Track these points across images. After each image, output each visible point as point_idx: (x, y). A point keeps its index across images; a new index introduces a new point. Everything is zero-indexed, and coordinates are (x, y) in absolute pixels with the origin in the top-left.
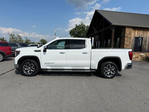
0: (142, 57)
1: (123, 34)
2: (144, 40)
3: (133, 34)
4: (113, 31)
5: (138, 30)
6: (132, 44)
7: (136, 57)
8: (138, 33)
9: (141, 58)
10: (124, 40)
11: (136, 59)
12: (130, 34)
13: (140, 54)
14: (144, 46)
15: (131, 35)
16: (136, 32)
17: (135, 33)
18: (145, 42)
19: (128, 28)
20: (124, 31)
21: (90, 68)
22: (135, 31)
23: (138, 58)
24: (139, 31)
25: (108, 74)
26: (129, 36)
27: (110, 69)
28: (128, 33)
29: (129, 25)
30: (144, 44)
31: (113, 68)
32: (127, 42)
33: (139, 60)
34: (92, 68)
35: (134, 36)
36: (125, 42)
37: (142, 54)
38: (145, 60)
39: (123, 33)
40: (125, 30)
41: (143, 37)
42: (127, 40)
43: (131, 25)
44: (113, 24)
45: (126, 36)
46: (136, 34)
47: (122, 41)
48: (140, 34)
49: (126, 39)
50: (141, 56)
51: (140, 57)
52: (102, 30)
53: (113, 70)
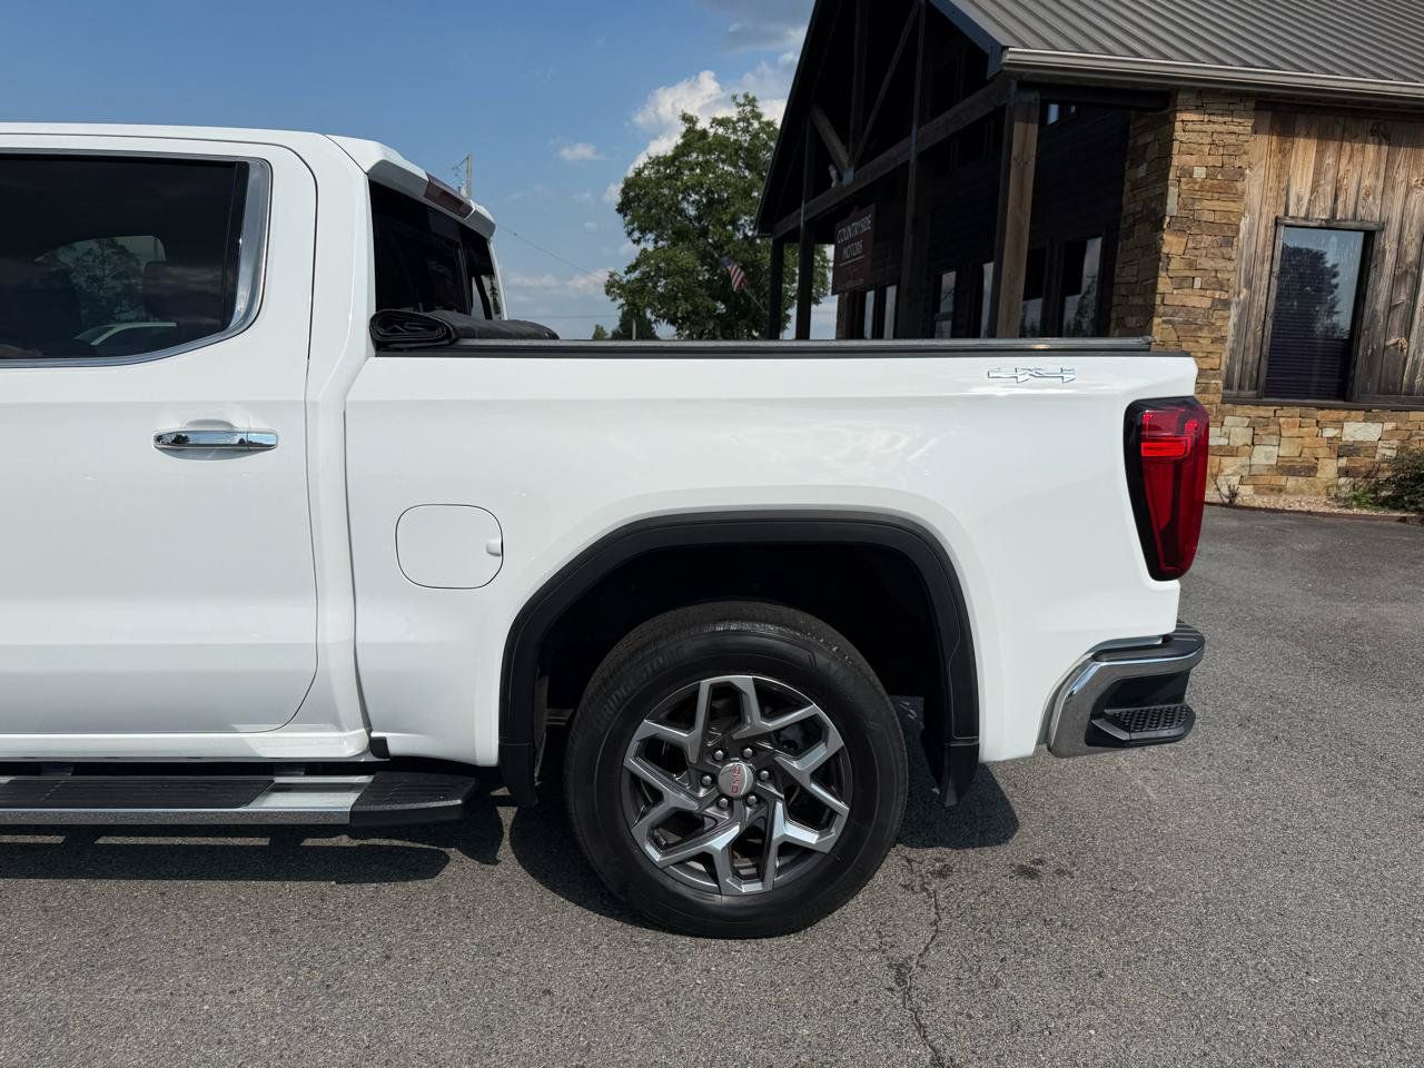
0: (1361, 462)
1: (1136, 185)
2: (1390, 258)
3: (1256, 185)
4: (1024, 140)
5: (1324, 136)
6: (1246, 308)
7: (1287, 468)
8: (1318, 172)
9: (1344, 472)
10: (1153, 258)
11: (1291, 482)
12: (1227, 182)
13: (1339, 424)
14: (1387, 332)
15: (1240, 197)
16: (1304, 152)
17: (1283, 173)
18: (1397, 280)
19: (1198, 109)
20: (1152, 153)
21: (378, 746)
22: (1284, 153)
23: (1311, 470)
24: (1333, 146)
25: (706, 858)
26: (1208, 209)
27: (760, 754)
28: (1200, 173)
29: (1207, 69)
30: (1391, 308)
31: (811, 733)
32: (1182, 282)
33: (1319, 505)
34: (399, 744)
35: (1269, 213)
36: (1164, 285)
37: (1360, 430)
38: (1393, 503)
39: (1142, 171)
40: (1169, 141)
41: (1382, 227)
42: (1191, 265)
43: (1233, 72)
44: (1015, 54)
45: (1172, 205)
46: (1301, 185)
47: (1126, 273)
48: (1351, 184)
49: (1171, 243)
50: (1345, 450)
51: (1329, 469)
52: (908, 149)
53: (801, 767)
